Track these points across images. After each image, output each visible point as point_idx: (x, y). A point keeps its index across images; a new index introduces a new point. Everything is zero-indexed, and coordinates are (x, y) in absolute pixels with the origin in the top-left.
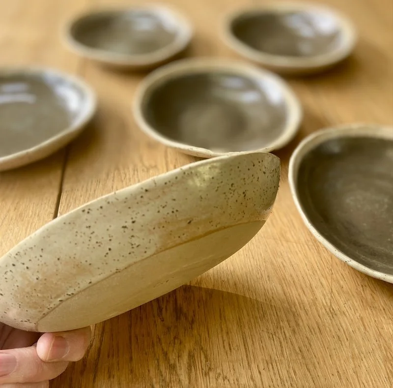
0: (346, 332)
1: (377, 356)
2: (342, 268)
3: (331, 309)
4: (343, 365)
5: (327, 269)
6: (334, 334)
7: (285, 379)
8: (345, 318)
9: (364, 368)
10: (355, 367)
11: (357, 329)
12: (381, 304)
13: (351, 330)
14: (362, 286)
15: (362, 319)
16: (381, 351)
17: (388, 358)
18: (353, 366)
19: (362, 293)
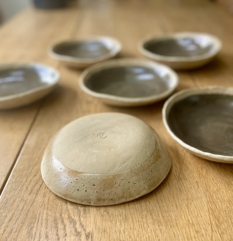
0: (186, 188)
1: (203, 200)
3: (179, 177)
4: (180, 202)
6: (177, 188)
8: (187, 182)
9: (193, 205)
10: (188, 204)
11: (193, 187)
12: (211, 177)
13: (189, 187)
14: (201, 168)
15: (197, 183)
16: (206, 197)
17: (210, 201)
18: (187, 203)
19: (201, 171)
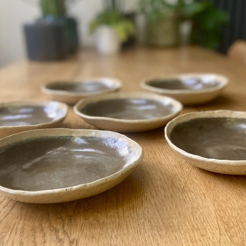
1: (210, 208)
2: (197, 175)
3: (183, 190)
4: (184, 211)
5: (186, 175)
6: (181, 199)
7: (140, 214)
8: (192, 193)
9: (199, 212)
10: (193, 212)
11: (199, 198)
12: (220, 189)
13: (194, 198)
14: (209, 182)
15: (204, 194)
16: (214, 206)
17: (219, 210)
18: (191, 211)
19: (208, 184)
